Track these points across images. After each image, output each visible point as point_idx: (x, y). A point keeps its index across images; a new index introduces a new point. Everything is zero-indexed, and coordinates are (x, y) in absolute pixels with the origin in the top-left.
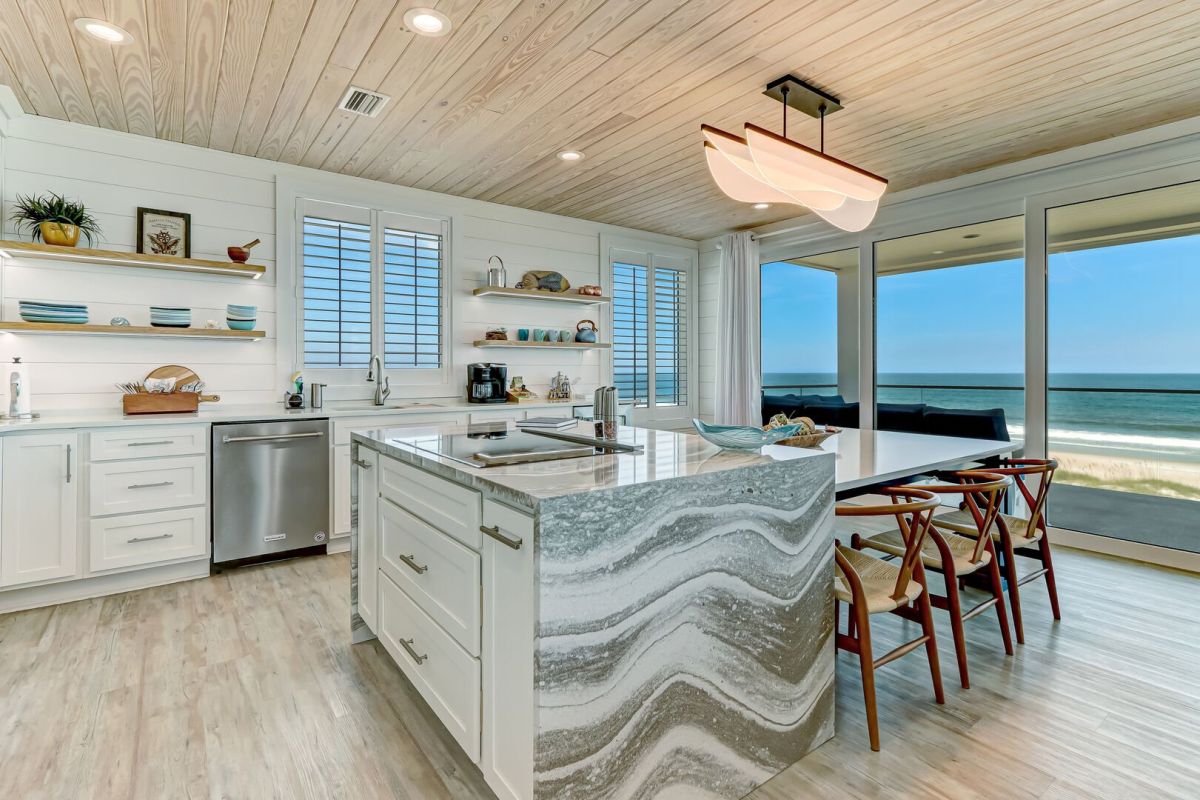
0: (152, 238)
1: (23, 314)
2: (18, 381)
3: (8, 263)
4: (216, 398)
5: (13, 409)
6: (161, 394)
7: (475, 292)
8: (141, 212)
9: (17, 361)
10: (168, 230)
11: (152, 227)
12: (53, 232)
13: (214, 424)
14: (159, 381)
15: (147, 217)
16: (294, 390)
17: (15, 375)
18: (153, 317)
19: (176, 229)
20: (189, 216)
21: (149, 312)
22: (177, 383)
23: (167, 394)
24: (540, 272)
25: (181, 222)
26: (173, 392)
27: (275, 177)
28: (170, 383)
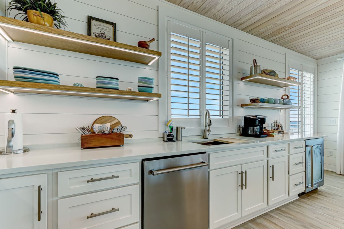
0: (96, 36)
1: (16, 77)
2: (13, 127)
3: (10, 45)
4: (131, 136)
5: (9, 147)
6: (102, 134)
7: (242, 79)
8: (90, 19)
9: (14, 111)
10: (105, 32)
11: (96, 28)
12: (35, 17)
13: (144, 160)
14: (101, 125)
15: (93, 22)
16: (168, 130)
17: (11, 122)
18: (98, 83)
19: (108, 31)
20: (116, 24)
21: (95, 81)
22: (110, 126)
23: (106, 134)
24: (267, 70)
25: (111, 27)
26: (109, 134)
27: (158, 7)
28: (107, 126)
